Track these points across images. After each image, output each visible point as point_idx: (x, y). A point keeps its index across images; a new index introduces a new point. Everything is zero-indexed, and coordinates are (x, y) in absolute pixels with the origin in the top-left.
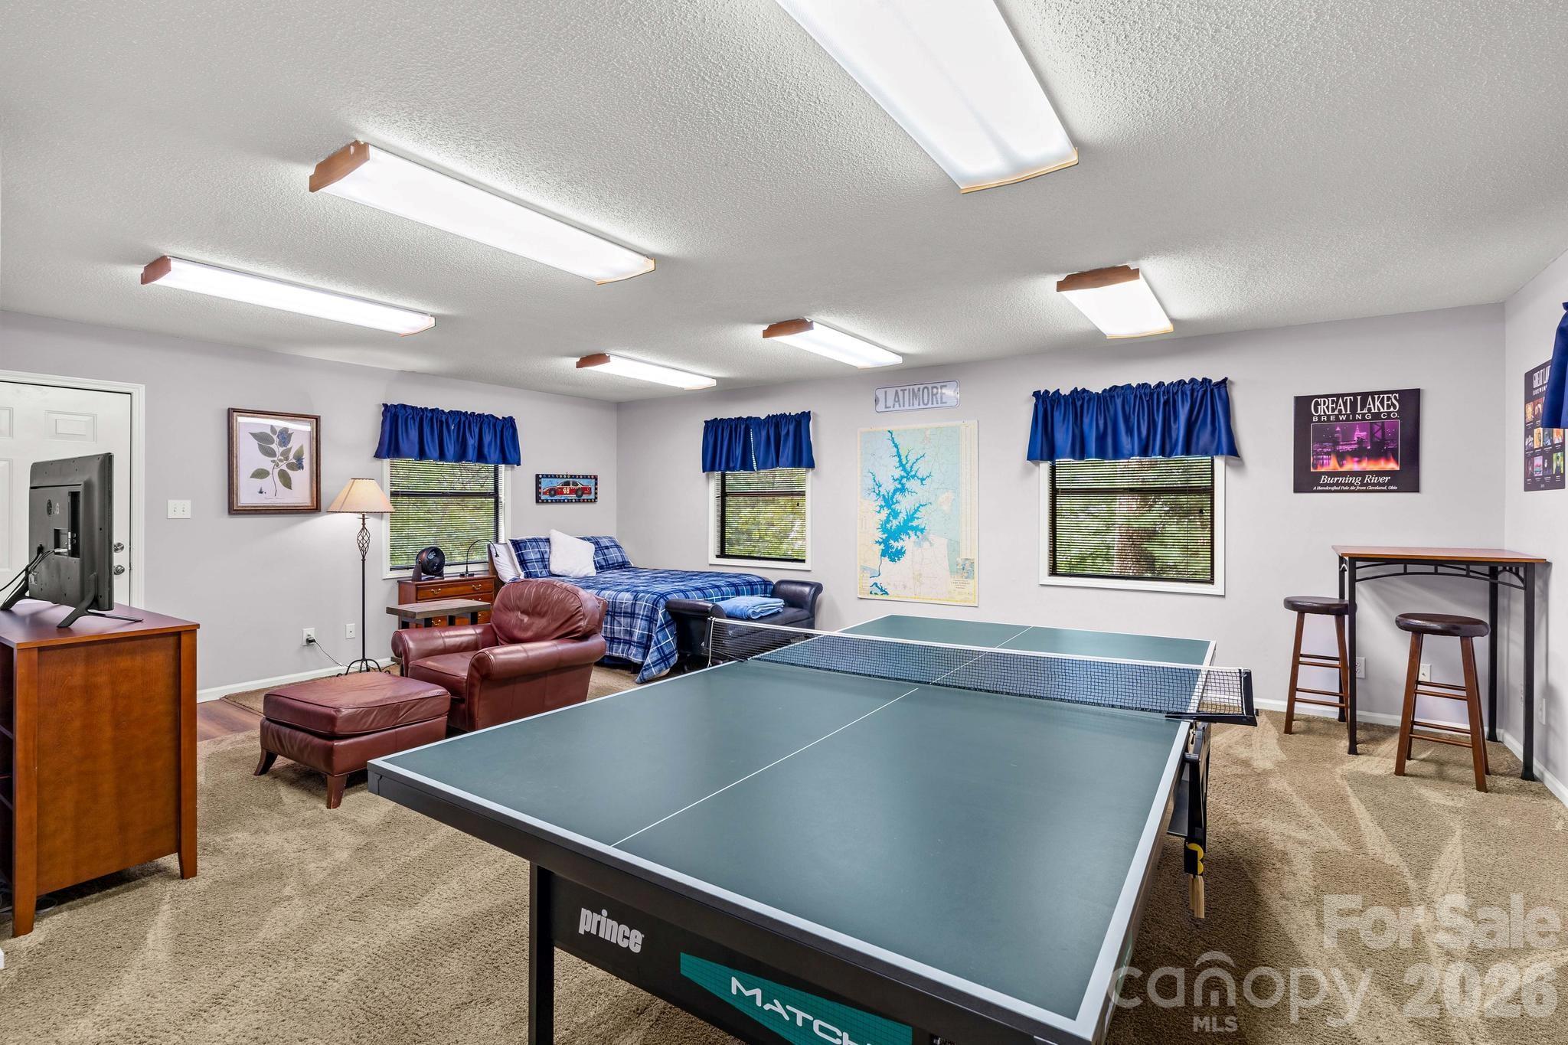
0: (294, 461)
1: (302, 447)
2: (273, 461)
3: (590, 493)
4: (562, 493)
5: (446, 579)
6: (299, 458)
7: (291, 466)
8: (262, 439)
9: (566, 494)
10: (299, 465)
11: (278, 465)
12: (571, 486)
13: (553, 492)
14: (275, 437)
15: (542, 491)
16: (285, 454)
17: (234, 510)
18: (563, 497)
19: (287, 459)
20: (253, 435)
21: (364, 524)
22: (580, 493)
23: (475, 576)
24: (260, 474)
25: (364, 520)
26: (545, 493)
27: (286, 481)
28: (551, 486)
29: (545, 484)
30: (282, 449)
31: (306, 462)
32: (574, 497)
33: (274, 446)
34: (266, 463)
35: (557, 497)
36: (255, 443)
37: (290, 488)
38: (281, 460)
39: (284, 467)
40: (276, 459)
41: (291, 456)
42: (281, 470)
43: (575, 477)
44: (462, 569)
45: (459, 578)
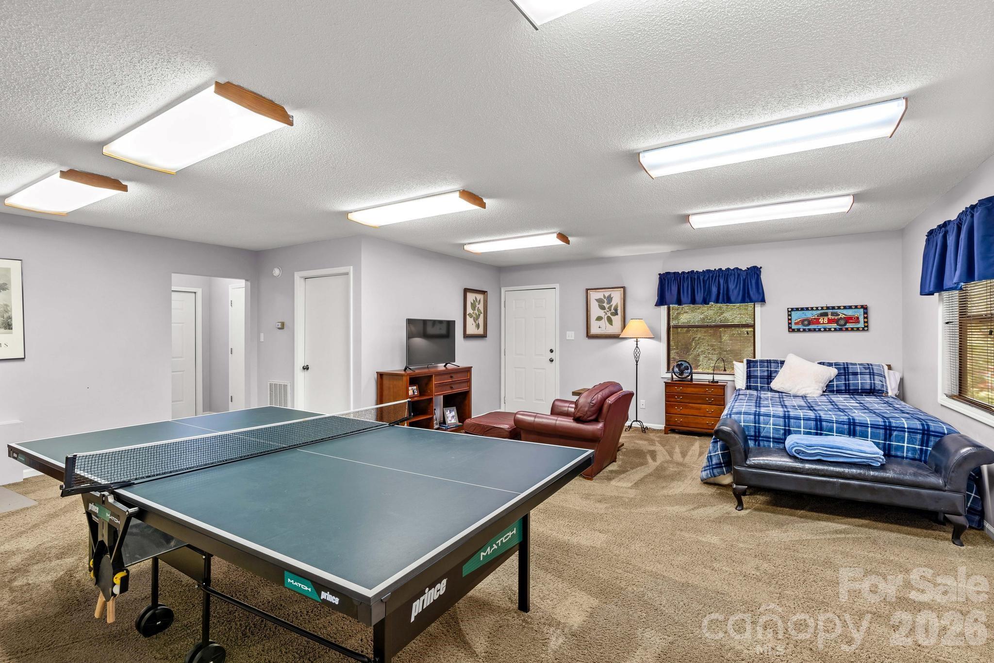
0: (614, 311)
1: (617, 303)
2: (604, 312)
3: (859, 322)
4: (819, 323)
5: (694, 382)
6: (616, 310)
7: (613, 314)
8: (600, 301)
9: (823, 323)
10: (616, 313)
11: (606, 314)
12: (830, 316)
13: (806, 323)
14: (605, 300)
15: (793, 322)
16: (610, 308)
17: (589, 336)
18: (820, 326)
19: (610, 310)
20: (596, 300)
21: (637, 344)
22: (842, 322)
23: (719, 383)
24: (599, 319)
25: (637, 342)
26: (796, 324)
27: (610, 321)
28: (804, 317)
29: (796, 316)
30: (608, 306)
31: (619, 312)
32: (834, 326)
33: (605, 305)
34: (601, 313)
35: (812, 327)
36: (597, 304)
37: (612, 325)
38: (608, 311)
39: (609, 315)
40: (605, 311)
41: (612, 309)
42: (608, 316)
43: (833, 308)
44: (710, 377)
45: (708, 383)
